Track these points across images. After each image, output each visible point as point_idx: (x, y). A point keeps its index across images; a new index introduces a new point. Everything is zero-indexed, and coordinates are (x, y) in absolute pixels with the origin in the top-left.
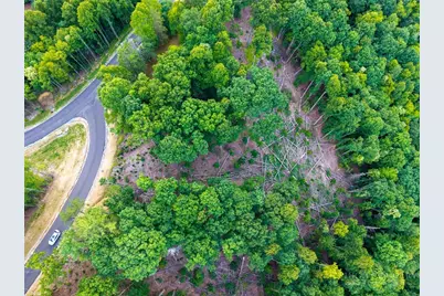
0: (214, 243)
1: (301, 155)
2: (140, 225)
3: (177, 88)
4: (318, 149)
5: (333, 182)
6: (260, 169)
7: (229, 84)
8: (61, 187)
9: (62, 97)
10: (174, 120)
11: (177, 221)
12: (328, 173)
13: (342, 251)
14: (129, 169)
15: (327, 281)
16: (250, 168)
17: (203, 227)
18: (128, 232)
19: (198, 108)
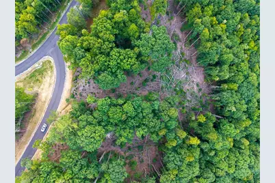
0: (131, 131)
1: (183, 75)
2: (90, 124)
3: (107, 43)
4: (193, 71)
5: (200, 90)
6: (158, 84)
7: (139, 38)
8: (43, 99)
9: (35, 42)
10: (106, 64)
11: (111, 121)
12: (197, 85)
13: (201, 129)
14: (81, 88)
15: (191, 145)
16: (152, 84)
17: (125, 122)
18: (84, 128)
19: (120, 55)
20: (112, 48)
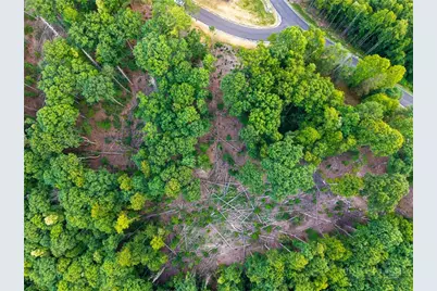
0: (154, 116)
1: (234, 226)
3: (291, 89)
5: (206, 254)
6: (223, 180)
7: (296, 142)
10: (260, 85)
11: (174, 86)
12: (215, 251)
14: (229, 58)
15: (116, 219)
19: (271, 108)
20: (282, 97)
